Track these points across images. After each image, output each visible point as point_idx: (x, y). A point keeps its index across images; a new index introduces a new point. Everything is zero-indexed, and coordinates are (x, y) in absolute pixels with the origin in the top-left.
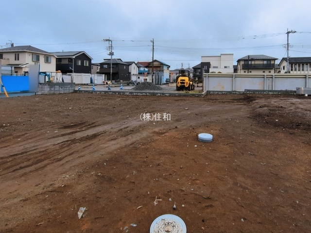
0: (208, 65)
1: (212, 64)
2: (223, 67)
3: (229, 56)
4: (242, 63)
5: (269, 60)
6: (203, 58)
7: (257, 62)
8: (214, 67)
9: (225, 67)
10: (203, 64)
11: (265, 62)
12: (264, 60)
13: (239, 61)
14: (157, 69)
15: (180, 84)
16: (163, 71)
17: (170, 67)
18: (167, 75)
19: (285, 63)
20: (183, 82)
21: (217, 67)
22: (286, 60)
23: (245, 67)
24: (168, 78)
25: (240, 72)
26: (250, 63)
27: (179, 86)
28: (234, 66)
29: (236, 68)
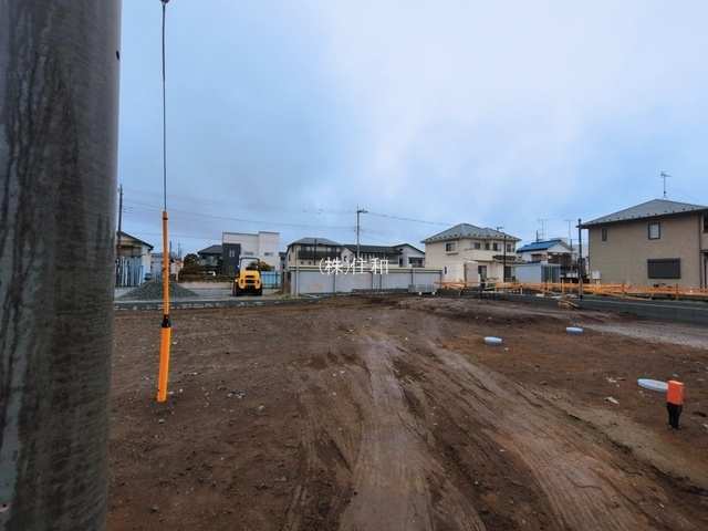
0: (237, 248)
1: (244, 248)
2: (262, 253)
3: (272, 236)
4: (298, 249)
5: (334, 246)
6: (226, 236)
7: (319, 249)
8: (246, 253)
9: (267, 254)
10: (227, 247)
11: (329, 250)
12: (327, 246)
13: (292, 246)
14: (128, 252)
15: (245, 284)
16: (140, 256)
17: (152, 247)
18: (146, 265)
19: (346, 252)
20: (250, 280)
21: (252, 254)
22: (349, 247)
23: (303, 256)
24: (149, 272)
25: (293, 262)
26: (308, 249)
27: (242, 286)
28: (280, 254)
29: (283, 256)
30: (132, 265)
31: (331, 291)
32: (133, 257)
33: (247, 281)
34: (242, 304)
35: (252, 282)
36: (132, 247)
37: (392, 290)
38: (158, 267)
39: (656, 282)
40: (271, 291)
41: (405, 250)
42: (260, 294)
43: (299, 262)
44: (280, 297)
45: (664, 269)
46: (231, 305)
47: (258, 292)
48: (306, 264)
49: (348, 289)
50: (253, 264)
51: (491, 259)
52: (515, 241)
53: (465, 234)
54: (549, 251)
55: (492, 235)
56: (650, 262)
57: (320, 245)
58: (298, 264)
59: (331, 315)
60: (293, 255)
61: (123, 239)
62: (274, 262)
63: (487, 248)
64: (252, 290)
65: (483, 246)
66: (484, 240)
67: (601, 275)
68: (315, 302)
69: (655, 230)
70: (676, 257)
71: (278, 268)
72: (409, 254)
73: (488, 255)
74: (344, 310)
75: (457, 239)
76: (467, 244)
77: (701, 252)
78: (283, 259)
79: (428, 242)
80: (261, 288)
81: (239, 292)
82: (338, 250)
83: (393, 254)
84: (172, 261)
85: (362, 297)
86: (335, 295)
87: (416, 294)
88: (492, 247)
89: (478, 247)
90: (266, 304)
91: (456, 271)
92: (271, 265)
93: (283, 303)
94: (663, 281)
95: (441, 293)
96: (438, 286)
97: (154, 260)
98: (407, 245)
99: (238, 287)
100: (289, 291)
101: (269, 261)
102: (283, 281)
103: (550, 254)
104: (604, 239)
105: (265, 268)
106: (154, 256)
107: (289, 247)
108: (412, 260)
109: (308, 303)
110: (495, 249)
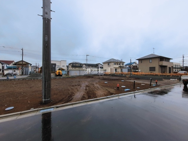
0: (55, 64)
1: (57, 65)
2: (62, 66)
4: (71, 65)
6: (52, 61)
7: (77, 65)
10: (52, 64)
11: (80, 65)
13: (70, 64)
14: (25, 66)
15: (58, 74)
16: (28, 67)
17: (31, 65)
18: (30, 69)
19: (84, 66)
20: (59, 73)
21: (59, 66)
22: (85, 64)
23: (73, 66)
24: (31, 71)
25: (70, 68)
26: (74, 65)
27: (57, 74)
28: (67, 66)
29: (68, 67)
30: (26, 69)
31: (79, 75)
32: (26, 67)
33: (58, 73)
34: (58, 78)
35: (60, 73)
36: (26, 65)
37: (93, 75)
38: (33, 70)
39: (151, 72)
40: (64, 75)
41: (99, 65)
42: (62, 76)
43: (72, 68)
44: (67, 76)
45: (152, 69)
46: (55, 78)
47: (61, 76)
48: (74, 69)
49: (83, 75)
50: (59, 69)
51: (118, 67)
52: (124, 63)
53: (112, 61)
54: (132, 65)
55: (118, 61)
56: (150, 68)
57: (77, 64)
58: (72, 69)
59: (78, 80)
60: (70, 66)
61: (23, 62)
62: (65, 68)
63: (117, 64)
64: (60, 75)
65: (116, 64)
66: (117, 62)
67: (141, 71)
68: (75, 77)
69: (151, 60)
70: (154, 66)
71: (66, 70)
72: (100, 66)
73: (117, 66)
74: (81, 79)
75: (110, 62)
76: (113, 64)
77: (159, 65)
78: (67, 67)
79: (104, 63)
80: (62, 74)
81: (57, 76)
82: (82, 65)
83: (96, 66)
84: (37, 68)
85: (86, 76)
86: (80, 76)
87: (99, 75)
88: (118, 64)
89: (115, 64)
90: (63, 78)
91: (109, 70)
92: (64, 69)
93: (67, 78)
94: (152, 72)
95: (104, 75)
96: (104, 74)
97: (32, 68)
98: (99, 64)
99: (56, 74)
100: (69, 75)
101: (64, 68)
102: (67, 73)
103: (132, 66)
104: (141, 63)
105: (63, 70)
106: (32, 67)
107: (69, 64)
108: (101, 67)
109: (73, 77)
110: (119, 65)
